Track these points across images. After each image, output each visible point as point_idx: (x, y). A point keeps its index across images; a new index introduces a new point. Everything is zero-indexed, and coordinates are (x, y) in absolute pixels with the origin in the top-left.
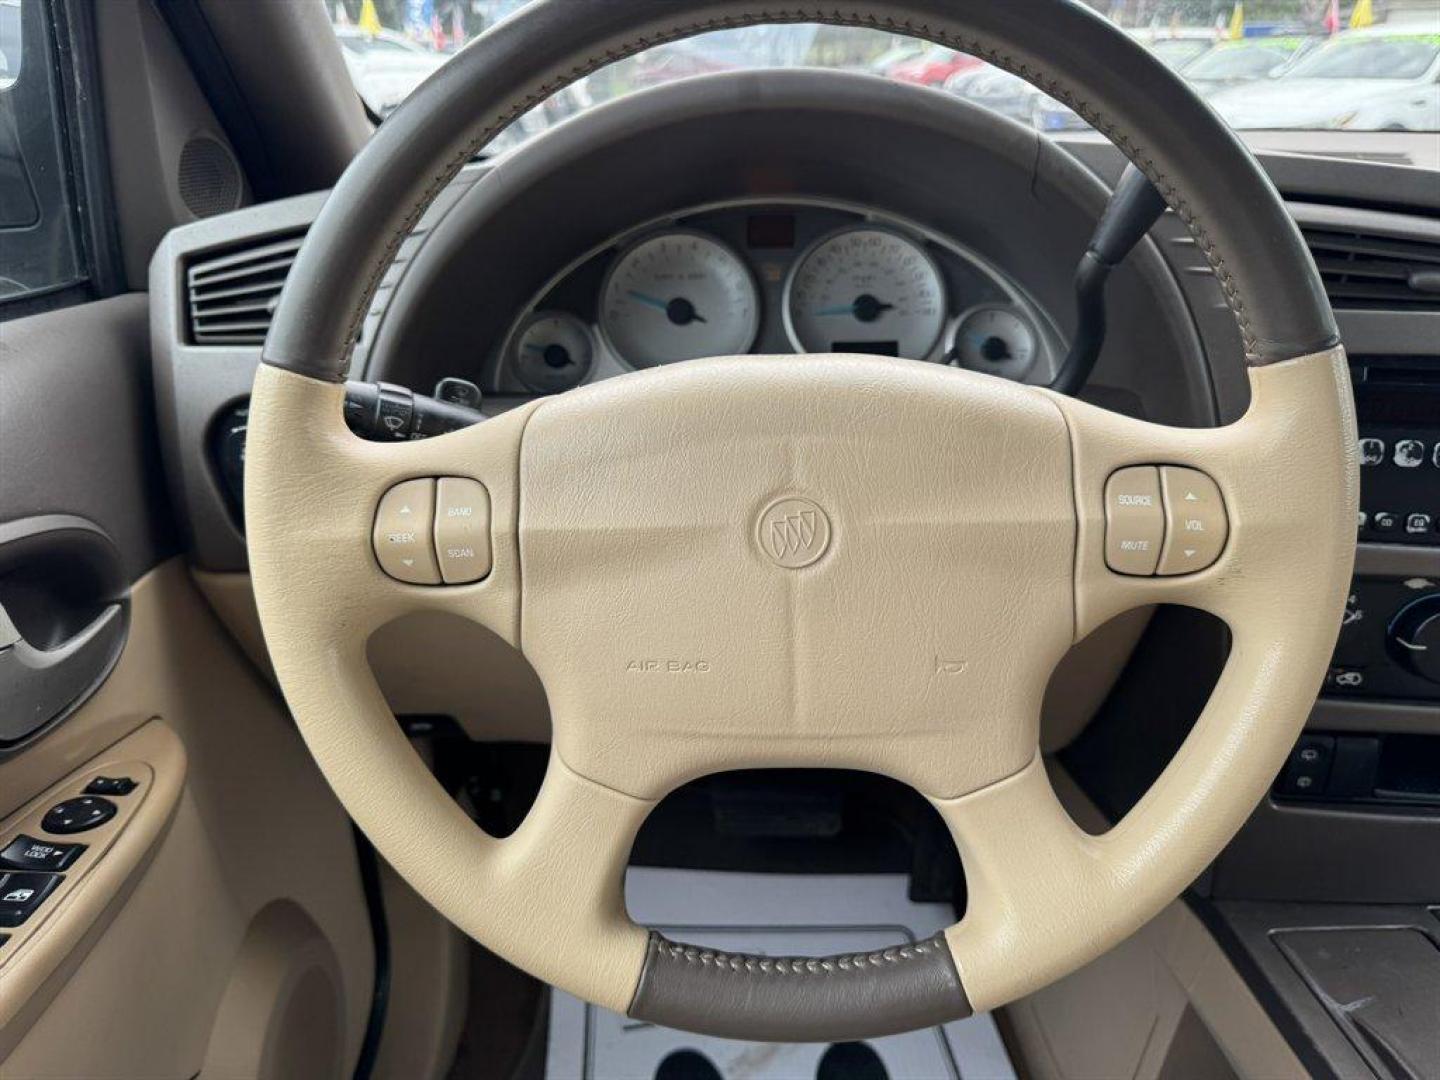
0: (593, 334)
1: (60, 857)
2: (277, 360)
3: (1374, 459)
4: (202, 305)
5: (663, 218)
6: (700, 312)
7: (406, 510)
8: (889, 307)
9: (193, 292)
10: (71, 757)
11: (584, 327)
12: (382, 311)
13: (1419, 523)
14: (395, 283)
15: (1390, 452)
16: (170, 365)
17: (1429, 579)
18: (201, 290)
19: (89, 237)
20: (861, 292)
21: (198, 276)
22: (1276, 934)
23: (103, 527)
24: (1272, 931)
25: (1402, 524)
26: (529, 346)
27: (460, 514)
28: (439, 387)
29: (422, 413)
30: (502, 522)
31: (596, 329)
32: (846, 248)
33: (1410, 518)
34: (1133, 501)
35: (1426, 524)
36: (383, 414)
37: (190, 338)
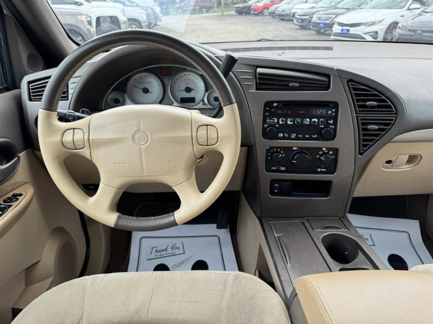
0: (125, 95)
1: (7, 207)
2: (43, 108)
3: (283, 122)
4: (33, 93)
5: (141, 69)
6: (150, 91)
7: (68, 135)
8: (193, 89)
9: (31, 90)
10: (9, 189)
11: (123, 94)
12: (73, 93)
13: (293, 136)
14: (75, 87)
15: (286, 121)
16: (26, 106)
17: (297, 147)
18: (32, 89)
19: (7, 76)
20: (187, 86)
21: (32, 86)
22: (272, 223)
23: (13, 141)
24: (270, 223)
25: (290, 136)
26: (110, 99)
27: (79, 136)
28: (81, 110)
29: (77, 116)
30: (86, 137)
31: (126, 95)
32: (183, 76)
33: (292, 135)
34: (202, 132)
35: (295, 136)
36: (68, 117)
37: (31, 100)
